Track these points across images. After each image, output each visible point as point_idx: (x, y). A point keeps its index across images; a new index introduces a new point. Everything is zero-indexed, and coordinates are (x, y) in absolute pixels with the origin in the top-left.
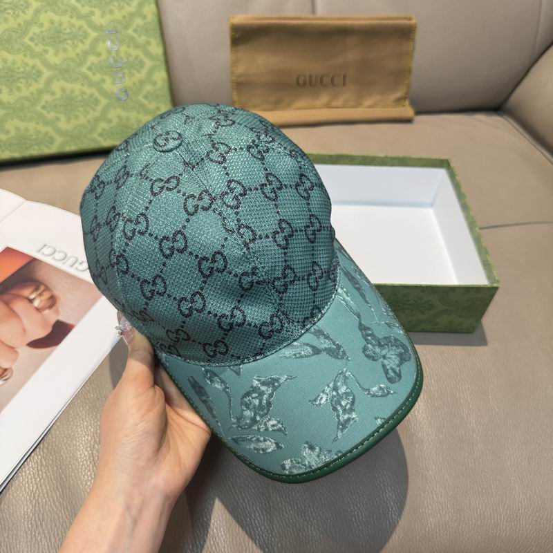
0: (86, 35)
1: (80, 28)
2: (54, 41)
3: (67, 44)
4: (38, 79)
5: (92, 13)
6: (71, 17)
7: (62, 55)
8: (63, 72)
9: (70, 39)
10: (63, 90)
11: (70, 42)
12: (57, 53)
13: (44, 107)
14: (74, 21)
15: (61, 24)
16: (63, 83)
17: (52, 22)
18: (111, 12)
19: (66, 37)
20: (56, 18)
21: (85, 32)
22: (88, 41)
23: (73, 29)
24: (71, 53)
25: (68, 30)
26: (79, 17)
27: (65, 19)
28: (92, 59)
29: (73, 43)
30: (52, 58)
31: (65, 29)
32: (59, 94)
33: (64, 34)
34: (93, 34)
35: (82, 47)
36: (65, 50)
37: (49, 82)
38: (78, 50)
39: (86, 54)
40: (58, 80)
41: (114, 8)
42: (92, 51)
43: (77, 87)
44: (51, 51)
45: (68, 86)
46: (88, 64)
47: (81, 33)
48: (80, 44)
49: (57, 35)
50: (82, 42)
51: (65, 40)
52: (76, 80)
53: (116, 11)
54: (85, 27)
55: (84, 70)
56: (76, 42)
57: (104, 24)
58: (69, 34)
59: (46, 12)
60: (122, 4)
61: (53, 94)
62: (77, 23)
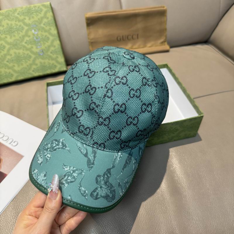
0: (23, 28)
1: (20, 26)
2: (10, 33)
3: (15, 33)
4: (4, 50)
5: (25, 19)
6: (16, 21)
7: (13, 38)
8: (14, 45)
9: (16, 31)
10: (15, 53)
11: (16, 32)
12: (11, 38)
13: (8, 61)
14: (17, 23)
15: (11, 25)
16: (15, 50)
17: (8, 24)
18: (33, 17)
19: (15, 30)
20: (9, 22)
21: (22, 27)
22: (24, 31)
23: (17, 26)
24: (17, 37)
25: (15, 27)
26: (19, 21)
27: (13, 23)
28: (27, 38)
29: (18, 33)
30: (9, 40)
31: (14, 27)
32: (13, 55)
33: (13, 29)
34: (26, 28)
35: (21, 34)
36: (14, 36)
37: (9, 50)
38: (20, 35)
39: (24, 37)
40: (13, 49)
41: (34, 16)
42: (26, 35)
43: (21, 51)
44: (8, 37)
45: (17, 51)
46: (25, 41)
47: (20, 28)
48: (21, 33)
49: (10, 29)
50: (22, 32)
51: (14, 31)
52: (20, 48)
53: (35, 17)
54: (22, 25)
55: (24, 43)
56: (19, 32)
57: (30, 23)
58: (16, 29)
59: (5, 20)
60: (37, 13)
61: (11, 55)
62: (19, 24)
